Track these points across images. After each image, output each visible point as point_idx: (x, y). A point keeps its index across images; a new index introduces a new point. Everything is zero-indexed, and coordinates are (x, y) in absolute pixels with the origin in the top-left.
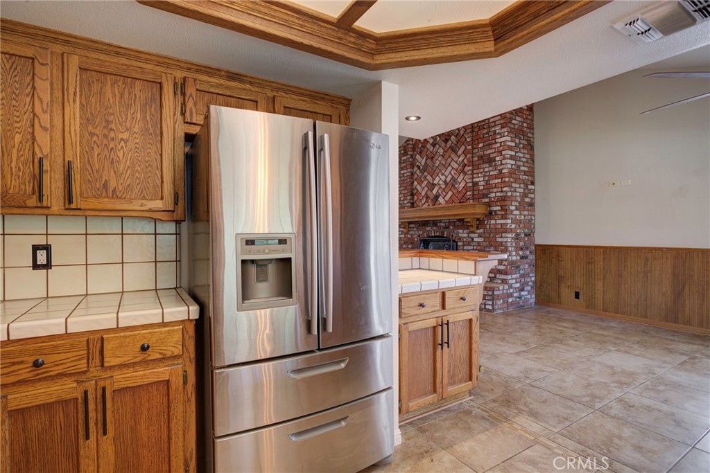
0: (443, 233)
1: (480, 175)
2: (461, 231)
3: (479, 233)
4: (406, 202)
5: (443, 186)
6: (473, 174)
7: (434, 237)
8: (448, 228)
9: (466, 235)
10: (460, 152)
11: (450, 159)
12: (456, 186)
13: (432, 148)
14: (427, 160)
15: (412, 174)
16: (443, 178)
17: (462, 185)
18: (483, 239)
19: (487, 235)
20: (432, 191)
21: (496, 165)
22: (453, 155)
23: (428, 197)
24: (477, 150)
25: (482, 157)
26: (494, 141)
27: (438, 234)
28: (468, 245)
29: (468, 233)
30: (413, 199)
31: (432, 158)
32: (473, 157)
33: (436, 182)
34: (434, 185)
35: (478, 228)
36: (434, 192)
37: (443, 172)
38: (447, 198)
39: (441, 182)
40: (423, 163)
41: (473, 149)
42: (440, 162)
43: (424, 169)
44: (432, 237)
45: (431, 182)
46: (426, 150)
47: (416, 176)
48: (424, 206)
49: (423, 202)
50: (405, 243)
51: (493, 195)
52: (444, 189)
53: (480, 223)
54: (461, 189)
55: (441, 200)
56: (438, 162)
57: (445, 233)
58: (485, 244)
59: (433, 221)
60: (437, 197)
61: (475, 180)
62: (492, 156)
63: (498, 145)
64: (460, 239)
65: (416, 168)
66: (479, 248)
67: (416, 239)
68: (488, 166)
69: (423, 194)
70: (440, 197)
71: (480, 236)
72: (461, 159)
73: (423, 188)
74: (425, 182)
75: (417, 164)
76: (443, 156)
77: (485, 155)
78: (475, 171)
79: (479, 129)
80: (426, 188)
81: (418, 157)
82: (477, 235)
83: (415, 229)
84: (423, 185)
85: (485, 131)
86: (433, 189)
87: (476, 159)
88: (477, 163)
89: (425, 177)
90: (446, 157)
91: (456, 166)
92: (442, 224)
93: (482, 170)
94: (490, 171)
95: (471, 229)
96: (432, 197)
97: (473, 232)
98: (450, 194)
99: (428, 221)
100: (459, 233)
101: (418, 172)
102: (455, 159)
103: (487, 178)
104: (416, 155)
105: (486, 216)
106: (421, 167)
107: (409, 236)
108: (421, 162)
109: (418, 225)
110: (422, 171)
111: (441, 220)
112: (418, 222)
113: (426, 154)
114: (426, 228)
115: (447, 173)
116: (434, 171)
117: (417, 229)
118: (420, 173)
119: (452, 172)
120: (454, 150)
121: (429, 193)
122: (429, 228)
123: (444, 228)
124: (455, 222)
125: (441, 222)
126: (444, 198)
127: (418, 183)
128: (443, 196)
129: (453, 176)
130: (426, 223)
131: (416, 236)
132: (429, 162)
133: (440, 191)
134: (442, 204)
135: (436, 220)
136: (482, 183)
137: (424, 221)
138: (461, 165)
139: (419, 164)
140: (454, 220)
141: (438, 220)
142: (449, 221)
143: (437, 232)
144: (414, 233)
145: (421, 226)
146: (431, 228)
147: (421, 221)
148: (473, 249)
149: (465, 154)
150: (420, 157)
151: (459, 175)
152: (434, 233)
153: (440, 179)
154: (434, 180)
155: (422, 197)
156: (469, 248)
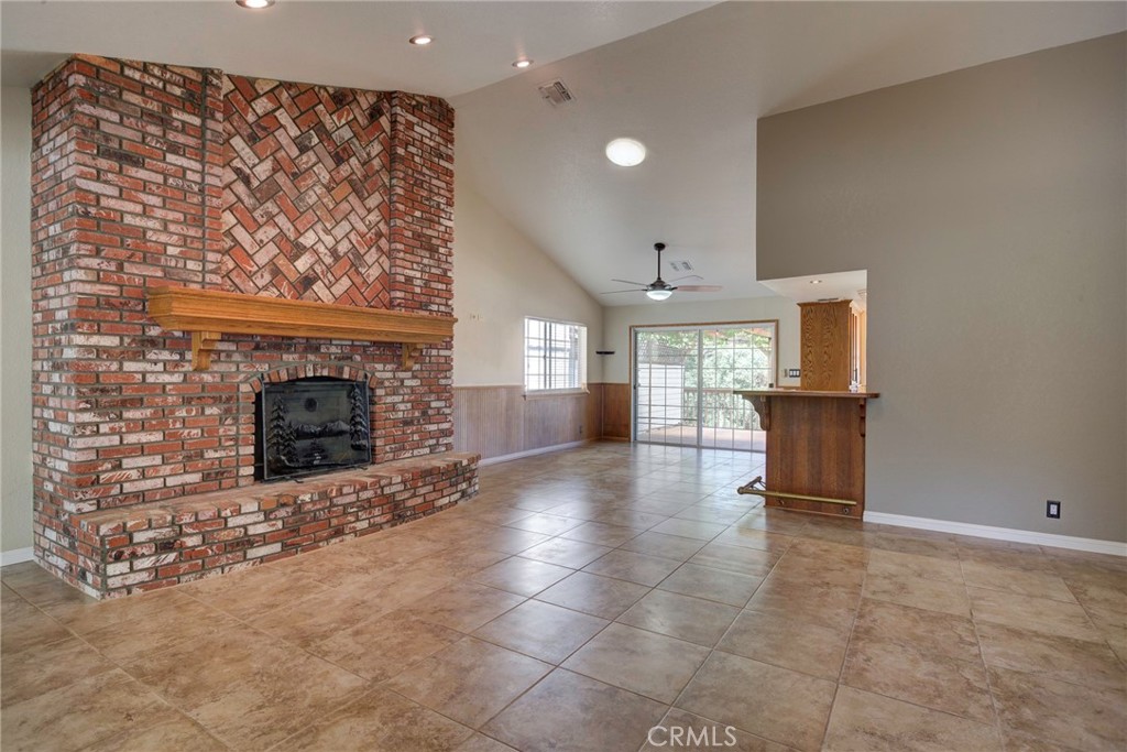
0: (340, 370)
1: (415, 266)
2: (379, 366)
3: (413, 371)
4: (193, 265)
5: (328, 260)
6: (405, 259)
7: (315, 379)
8: (352, 359)
9: (390, 375)
10: (371, 203)
11: (346, 206)
12: (362, 270)
13: (296, 150)
14: (274, 170)
15: (218, 187)
16: (329, 241)
17: (375, 272)
18: (419, 382)
20: (293, 259)
21: (439, 260)
22: (353, 199)
23: (276, 272)
24: (411, 219)
25: (419, 236)
26: (437, 219)
27: (325, 373)
28: (394, 394)
29: (394, 371)
30: (218, 263)
31: (295, 176)
32: (404, 228)
33: (309, 239)
34: (300, 250)
36: (303, 264)
37: (328, 226)
38: (337, 290)
39: (321, 248)
40: (261, 172)
41: (405, 213)
42: (319, 198)
43: (272, 191)
44: (307, 379)
45: (292, 235)
46: (271, 142)
48: (263, 294)
49: (260, 282)
50: (187, 401)
51: (435, 307)
52: (329, 268)
54: (371, 279)
55: (318, 287)
56: (313, 197)
57: (347, 370)
58: (422, 390)
59: (307, 339)
60: (307, 281)
61: (408, 272)
62: (434, 241)
63: (442, 229)
64: (381, 383)
65: (229, 174)
66: (413, 397)
67: (245, 388)
68: (427, 255)
69: (261, 259)
70: (320, 283)
71: (414, 376)
72: (372, 218)
73: (262, 245)
74: (271, 231)
75: (238, 164)
76: (329, 189)
77: (424, 236)
78: (407, 257)
79: (415, 184)
80: (272, 249)
81: (239, 144)
82: (410, 374)
83: (237, 357)
84: (260, 235)
85: (425, 193)
86: (297, 257)
87: (410, 234)
88: (411, 242)
89: (271, 218)
90: (336, 195)
91: (362, 228)
92: (333, 349)
93: (419, 259)
94: (430, 266)
96: (293, 277)
97: (408, 369)
98: (345, 283)
99: (291, 338)
100: (376, 370)
101: (240, 188)
102: (361, 211)
103: (426, 277)
104: (232, 135)
106: (255, 183)
107: (207, 378)
108: (255, 166)
109: (253, 345)
110: (258, 195)
111: (331, 340)
112: (252, 336)
113: (272, 154)
114: (285, 356)
115: (340, 231)
116: (302, 213)
117: (246, 357)
118: (249, 196)
119: (353, 236)
120: (358, 188)
121: (282, 262)
122: (296, 356)
123: (339, 359)
124: (367, 346)
125: (331, 344)
126: (329, 289)
127: (239, 222)
128: (326, 282)
129: (354, 246)
130: (282, 343)
131: (242, 377)
132: (281, 178)
133: (318, 269)
134: (325, 300)
135: (317, 339)
136: (418, 282)
137: (276, 337)
138: (373, 231)
139: (248, 171)
140: (365, 343)
141: (320, 339)
142: (350, 343)
143: (323, 368)
144: (234, 369)
145: (263, 349)
146: (301, 358)
147: (263, 336)
148: (403, 402)
149: (388, 213)
150: (248, 150)
151: (370, 249)
152: (315, 370)
153: (320, 239)
154: (301, 234)
155: (256, 268)
156: (396, 399)
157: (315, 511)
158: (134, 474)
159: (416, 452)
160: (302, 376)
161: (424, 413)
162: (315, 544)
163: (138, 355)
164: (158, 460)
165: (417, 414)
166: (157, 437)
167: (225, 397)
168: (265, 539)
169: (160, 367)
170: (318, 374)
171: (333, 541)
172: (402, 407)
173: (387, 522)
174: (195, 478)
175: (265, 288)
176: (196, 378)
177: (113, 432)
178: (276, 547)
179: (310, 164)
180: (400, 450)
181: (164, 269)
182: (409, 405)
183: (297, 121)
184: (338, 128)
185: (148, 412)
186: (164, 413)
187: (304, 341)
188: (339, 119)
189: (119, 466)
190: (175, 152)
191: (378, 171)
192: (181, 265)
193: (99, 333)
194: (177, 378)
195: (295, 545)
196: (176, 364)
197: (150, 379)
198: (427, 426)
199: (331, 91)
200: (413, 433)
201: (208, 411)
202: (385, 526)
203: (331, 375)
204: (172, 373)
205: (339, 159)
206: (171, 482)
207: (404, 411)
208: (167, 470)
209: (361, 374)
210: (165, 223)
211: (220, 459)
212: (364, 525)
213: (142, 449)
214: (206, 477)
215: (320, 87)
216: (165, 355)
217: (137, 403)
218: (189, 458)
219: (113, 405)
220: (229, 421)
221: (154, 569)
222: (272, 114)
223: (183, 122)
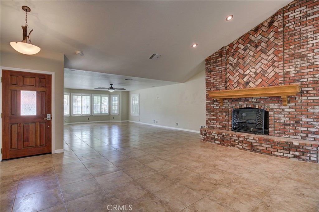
0: (256, 105)
1: (291, 67)
2: (272, 104)
3: (290, 106)
4: (220, 86)
5: (254, 76)
6: (284, 66)
7: (247, 108)
8: (260, 102)
9: (277, 107)
10: (270, 53)
11: (260, 58)
12: (266, 75)
13: (243, 52)
14: (238, 60)
15: (226, 69)
16: (254, 70)
17: (272, 74)
18: (294, 110)
19: (298, 107)
20: (243, 79)
21: (307, 59)
22: (263, 55)
23: (239, 83)
24: (288, 50)
25: (293, 55)
26: (305, 43)
28: (279, 114)
29: (279, 106)
30: (226, 85)
31: (243, 58)
32: (284, 55)
33: (247, 73)
34: (245, 75)
35: (289, 102)
36: (245, 79)
37: (253, 66)
38: (257, 83)
39: (251, 73)
40: (235, 61)
41: (284, 50)
42: (251, 60)
43: (237, 64)
44: (244, 108)
45: (243, 73)
46: (237, 53)
47: (228, 70)
48: (236, 89)
49: (235, 86)
50: (220, 112)
51: (305, 80)
52: (254, 78)
53: (291, 99)
54: (270, 77)
55: (251, 84)
56: (248, 61)
58: (296, 113)
59: (245, 98)
60: (247, 83)
61: (286, 70)
62: (303, 53)
63: (311, 45)
64: (271, 110)
65: (228, 65)
66: (290, 116)
67: (230, 110)
68: (299, 60)
69: (235, 81)
70: (251, 83)
71: (291, 108)
72: (270, 57)
73: (235, 78)
74: (237, 74)
75: (230, 62)
76: (253, 56)
77: (296, 53)
78: (285, 65)
79: (291, 36)
80: (238, 78)
81: (230, 58)
82: (288, 107)
83: (228, 103)
84: (235, 76)
85: (297, 37)
87: (288, 56)
88: (288, 59)
89: (237, 71)
90: (256, 57)
91: (266, 62)
92: (253, 100)
93: (294, 63)
94: (301, 64)
95: (284, 103)
96: (243, 83)
97: (286, 105)
98: (260, 80)
99: (241, 98)
100: (270, 106)
101: (231, 67)
102: (265, 57)
103: (298, 69)
104: (229, 57)
105: (297, 95)
106: (233, 64)
107: (223, 107)
108: (233, 61)
109: (232, 100)
110: (234, 67)
111: (253, 98)
112: (232, 98)
113: (238, 56)
114: (239, 103)
115: (257, 67)
116: (245, 67)
117: (230, 103)
118: (232, 68)
119: (262, 67)
120: (263, 52)
121: (240, 80)
122: (242, 102)
123: (255, 103)
124: (266, 98)
125: (253, 99)
126: (254, 84)
127: (230, 74)
128: (253, 82)
129: (263, 69)
130: (238, 100)
131: (229, 107)
132: (240, 61)
133: (250, 79)
134: (253, 87)
135: (248, 98)
136: (293, 72)
137: (237, 98)
138: (271, 62)
139: (232, 63)
140: (265, 98)
141: (249, 98)
142: (259, 98)
143: (249, 105)
144: (228, 106)
145: (234, 101)
146: (243, 103)
147: (234, 98)
148: (284, 117)
149: (276, 53)
150: (232, 58)
151: (269, 68)
152: (247, 106)
153: (251, 71)
154: (245, 72)
155: (234, 83)
156: (280, 116)
157: (227, 138)
158: (213, 123)
159: (291, 136)
160: (243, 107)
161: (297, 122)
162: (227, 146)
163: (213, 104)
164: (216, 122)
165: (292, 122)
166: (215, 118)
167: (226, 111)
168: (217, 140)
169: (216, 105)
170: (248, 107)
171: (232, 147)
172: (284, 119)
173: (249, 149)
174: (221, 126)
175: (236, 87)
176: (221, 107)
177: (210, 116)
178: (219, 142)
179: (247, 53)
180: (282, 134)
181: (216, 88)
182: (288, 119)
183: (244, 44)
184: (256, 38)
185: (214, 113)
186: (216, 114)
187: (244, 98)
188: (257, 35)
189: (211, 122)
190: (217, 67)
191: (272, 42)
192: (219, 87)
193: (208, 100)
194: (218, 107)
195: (223, 144)
196: (218, 105)
197: (214, 107)
198: (299, 128)
199: (254, 29)
200: (290, 129)
201: (223, 114)
202: (248, 150)
203: (252, 107)
204: (217, 107)
205: (256, 47)
206: (217, 126)
207: (284, 120)
208: (217, 124)
209: (263, 107)
210: (216, 80)
211: (225, 124)
212: (241, 147)
213: (214, 120)
214: (223, 127)
215: (250, 31)
216: (216, 103)
217: (213, 112)
218: (220, 122)
219: (210, 112)
220: (227, 116)
221: (204, 138)
222: (237, 47)
223: (219, 60)
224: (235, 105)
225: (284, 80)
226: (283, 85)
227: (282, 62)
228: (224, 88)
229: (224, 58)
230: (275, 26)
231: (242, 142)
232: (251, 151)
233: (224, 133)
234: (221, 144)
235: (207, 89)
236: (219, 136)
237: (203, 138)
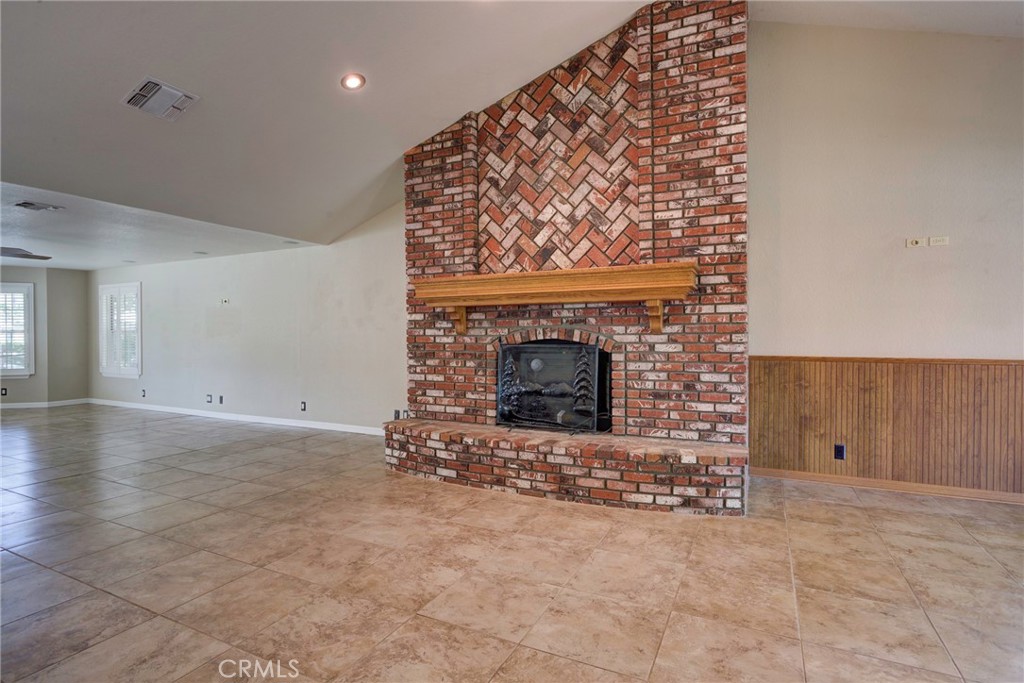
0: (571, 333)
1: (672, 205)
2: (620, 329)
3: (669, 334)
4: (458, 260)
5: (566, 228)
6: (653, 201)
7: (544, 341)
8: (584, 321)
9: (634, 338)
10: (614, 153)
11: (584, 168)
12: (603, 228)
13: (535, 140)
14: (517, 166)
15: (477, 198)
16: (566, 209)
17: (619, 226)
18: (679, 348)
19: (691, 338)
20: (532, 237)
21: (715, 184)
22: (593, 159)
23: (519, 252)
24: (664, 150)
25: (678, 165)
26: (710, 132)
27: (555, 336)
28: (640, 360)
29: (640, 335)
30: (477, 255)
31: (534, 163)
32: (653, 164)
33: (545, 216)
34: (539, 225)
35: (666, 322)
36: (540, 239)
37: (566, 195)
38: (576, 255)
39: (559, 219)
40: (507, 172)
41: (654, 146)
42: (556, 172)
43: (515, 184)
44: (537, 342)
45: (531, 216)
46: (514, 144)
47: (485, 202)
48: (510, 271)
49: (507, 262)
50: (456, 356)
51: (710, 250)
52: (567, 236)
53: (673, 310)
54: (615, 235)
55: (557, 257)
56: (550, 174)
57: (577, 333)
58: (685, 358)
59: (540, 305)
60: (546, 253)
61: (659, 216)
62: (705, 163)
63: (723, 141)
64: (619, 347)
65: (485, 185)
66: (669, 366)
67: (490, 348)
68: (694, 184)
69: (507, 243)
70: (558, 252)
71: (671, 340)
72: (615, 169)
73: (508, 231)
74: (514, 218)
75: (491, 174)
76: (566, 160)
77: (688, 162)
78: (658, 197)
79: (671, 103)
80: (516, 232)
81: (492, 158)
82: (664, 338)
83: (485, 324)
84: (507, 224)
85: (688, 108)
86: (537, 233)
87: (663, 168)
88: (665, 178)
89: (514, 206)
90: (574, 162)
91: (602, 183)
92: (565, 313)
93: (679, 194)
94: (698, 198)
95: (653, 325)
96: (533, 251)
97: (658, 332)
98: (585, 245)
99: (526, 306)
100: (614, 333)
101: (493, 193)
102: (601, 167)
103: (692, 213)
104: (486, 155)
105: (689, 296)
106: (502, 183)
107: (467, 340)
108: (502, 170)
109: (496, 314)
110: (504, 192)
111: (563, 304)
112: (496, 307)
113: (515, 153)
114: (521, 322)
115: (577, 198)
116: (540, 193)
117: (492, 323)
118: (498, 196)
119: (592, 197)
120: (596, 146)
121: (523, 241)
122: (530, 321)
123: (572, 323)
124: (603, 308)
125: (563, 308)
126: (567, 255)
127: (492, 219)
128: (564, 249)
129: (593, 206)
130: (518, 311)
131: (489, 339)
132: (523, 171)
133: (555, 239)
134: (563, 267)
135: (548, 304)
136: (678, 223)
137: (514, 305)
138: (616, 182)
139: (497, 176)
140: (601, 305)
141: (552, 304)
142: (584, 306)
143: (552, 331)
144: (484, 333)
145: (503, 316)
146: (534, 323)
147: (504, 306)
148: (654, 370)
149: (631, 156)
150: (498, 159)
151: (612, 203)
152: (544, 333)
153: (557, 211)
154: (540, 212)
155: (504, 252)
156: (643, 366)
157: (480, 455)
158: (431, 400)
159: (673, 433)
160: (533, 339)
161: (689, 387)
162: (480, 484)
163: (432, 325)
164: (441, 394)
165: (675, 387)
166: (441, 378)
167: (476, 352)
168: (446, 464)
169: (442, 332)
170: (547, 338)
171: (495, 487)
172: (652, 376)
173: (552, 492)
174: (460, 410)
175: (511, 266)
176: (461, 340)
177: (422, 372)
178: (453, 474)
179: (547, 145)
180: (649, 425)
181: (443, 267)
182: (663, 376)
183: (535, 114)
184: (574, 96)
185: (437, 361)
186: (445, 363)
187: (537, 307)
188: (575, 87)
189: (424, 394)
190: (447, 186)
191: (622, 115)
192: (451, 262)
193: (415, 313)
194: (450, 340)
195: (468, 479)
196: (450, 330)
197: (438, 340)
198: (693, 405)
199: (566, 65)
200: (669, 409)
201: (468, 364)
202: (549, 495)
203: (561, 338)
204: (448, 336)
205: (574, 126)
206: (449, 409)
207: (655, 381)
208: (446, 401)
209: (593, 337)
210: (443, 235)
211: (475, 400)
212: (526, 485)
213: (435, 385)
214: (467, 412)
215: (555, 69)
216: (445, 324)
217: (432, 355)
218: (457, 396)
219: (421, 357)
220: (480, 373)
221: (399, 458)
222: (515, 120)
223: (452, 163)
224: (506, 331)
225: (654, 248)
226: (650, 262)
227: (649, 188)
228: (472, 268)
229: (470, 155)
230: (630, 65)
231: (529, 467)
232: (558, 498)
233: (470, 436)
234: (461, 479)
235: (412, 271)
236: (451, 451)
237: (394, 461)
